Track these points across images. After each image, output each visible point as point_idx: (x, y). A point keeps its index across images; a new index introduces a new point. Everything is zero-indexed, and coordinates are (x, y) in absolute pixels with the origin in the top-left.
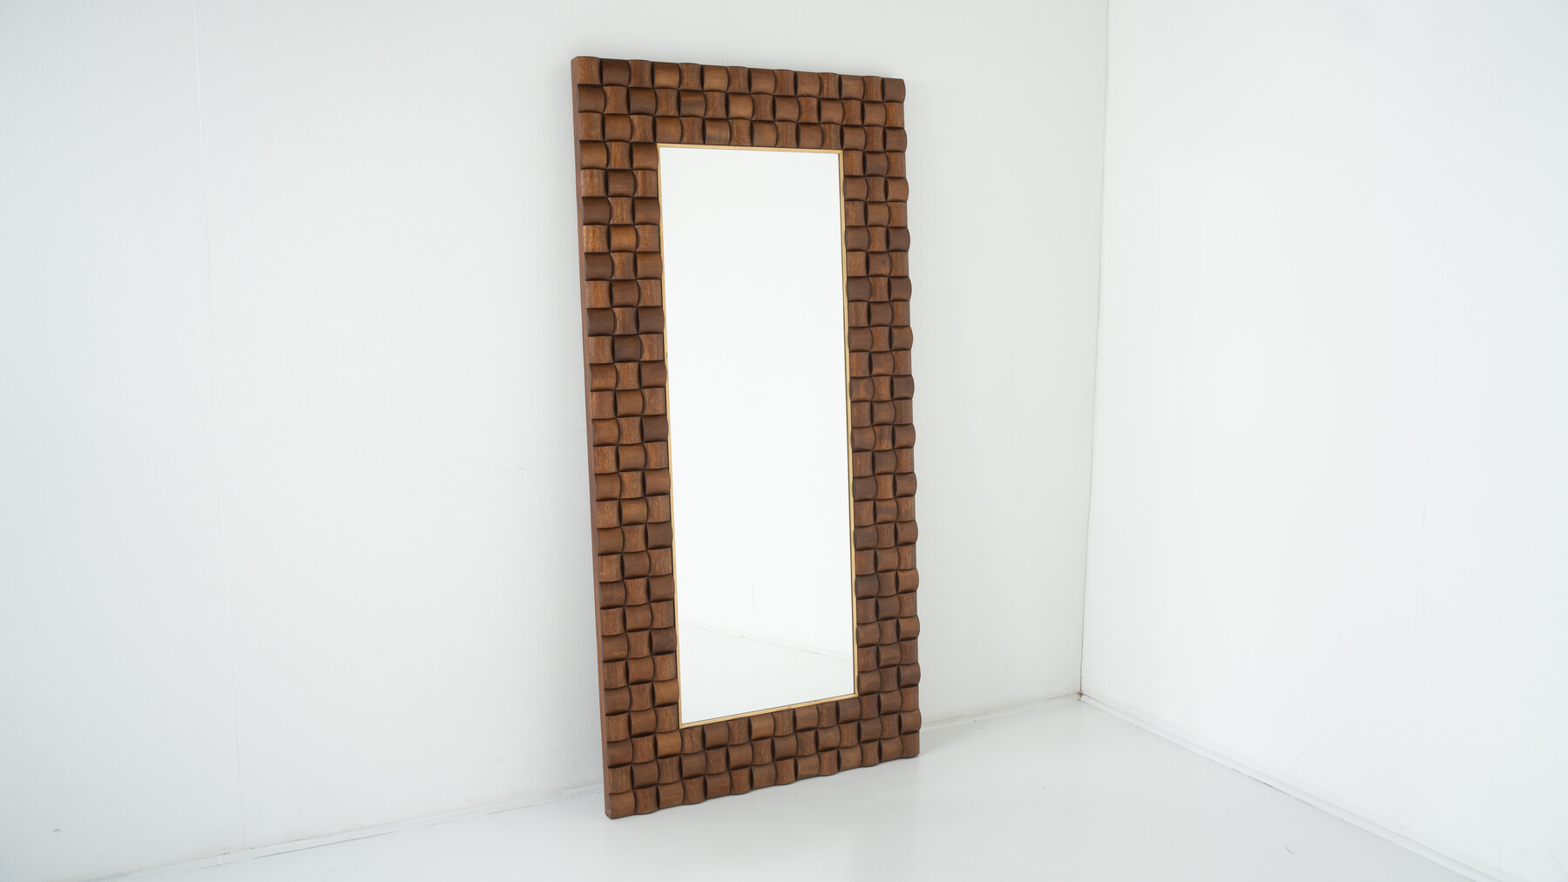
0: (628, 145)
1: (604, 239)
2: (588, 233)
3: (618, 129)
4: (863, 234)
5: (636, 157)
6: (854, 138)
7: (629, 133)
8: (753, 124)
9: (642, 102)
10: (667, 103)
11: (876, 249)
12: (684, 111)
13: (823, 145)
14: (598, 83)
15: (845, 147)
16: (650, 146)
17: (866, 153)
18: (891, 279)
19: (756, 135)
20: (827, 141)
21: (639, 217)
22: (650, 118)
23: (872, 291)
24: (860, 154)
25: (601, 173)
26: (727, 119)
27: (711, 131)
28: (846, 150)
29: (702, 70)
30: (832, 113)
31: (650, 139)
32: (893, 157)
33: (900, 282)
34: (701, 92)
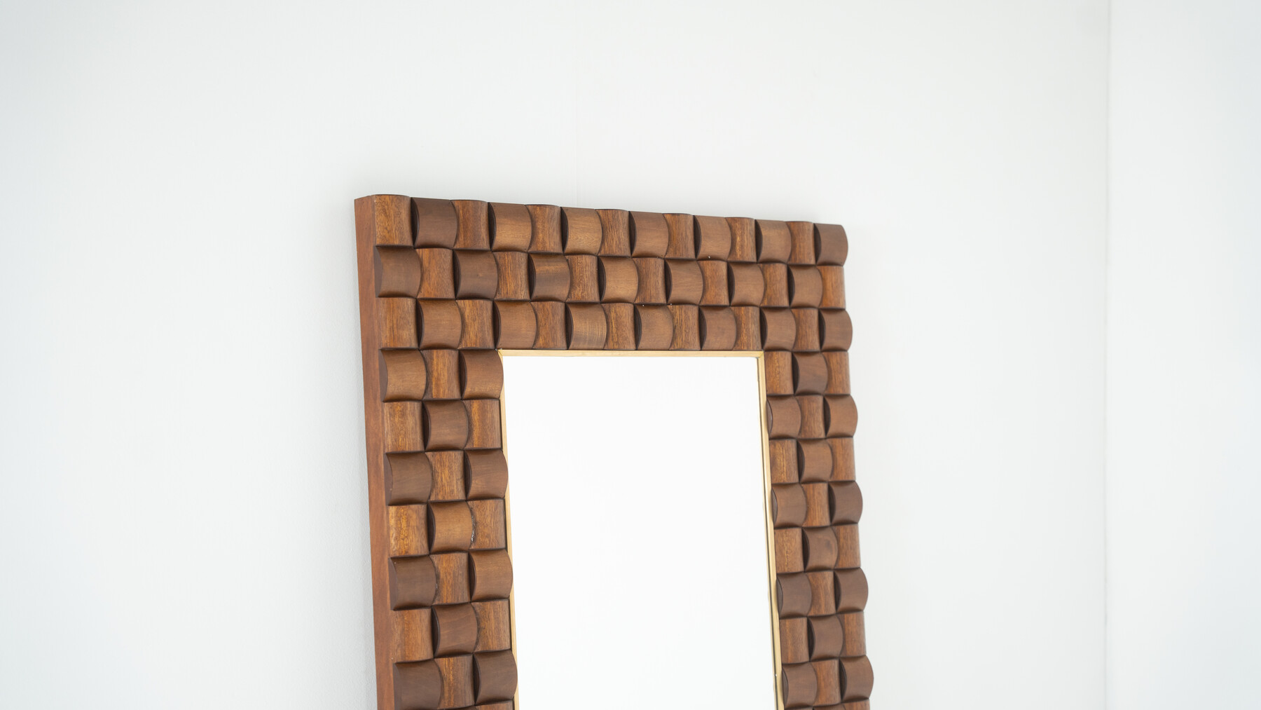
0: (455, 353)
1: (423, 531)
2: (398, 518)
3: (441, 324)
4: (797, 495)
5: (471, 375)
6: (781, 329)
7: (458, 331)
8: (639, 308)
9: (476, 275)
10: (515, 277)
11: (816, 523)
12: (539, 291)
13: (737, 345)
14: (408, 241)
15: (767, 344)
16: (489, 354)
17: (797, 354)
18: (838, 571)
19: (644, 330)
20: (744, 338)
21: (477, 486)
22: (489, 304)
23: (814, 600)
24: (788, 356)
25: (413, 409)
26: (604, 302)
27: (581, 325)
28: (769, 351)
29: (564, 216)
30: (750, 287)
31: (490, 345)
32: (835, 358)
33: (850, 576)
34: (566, 254)
